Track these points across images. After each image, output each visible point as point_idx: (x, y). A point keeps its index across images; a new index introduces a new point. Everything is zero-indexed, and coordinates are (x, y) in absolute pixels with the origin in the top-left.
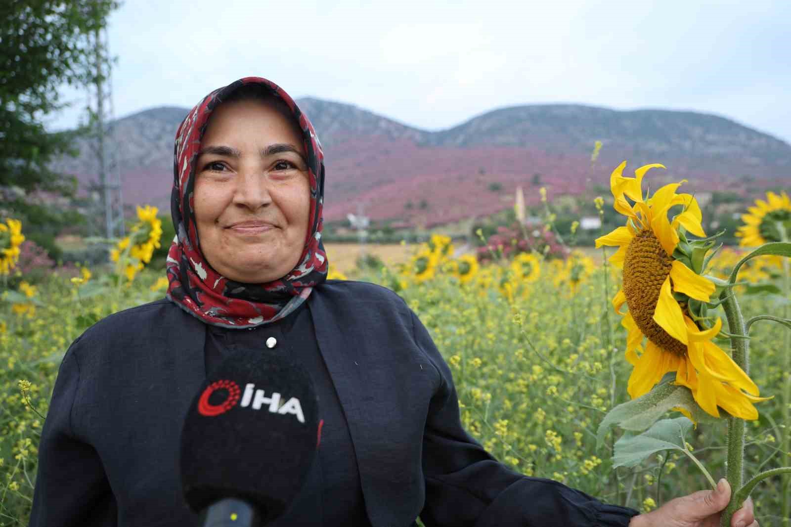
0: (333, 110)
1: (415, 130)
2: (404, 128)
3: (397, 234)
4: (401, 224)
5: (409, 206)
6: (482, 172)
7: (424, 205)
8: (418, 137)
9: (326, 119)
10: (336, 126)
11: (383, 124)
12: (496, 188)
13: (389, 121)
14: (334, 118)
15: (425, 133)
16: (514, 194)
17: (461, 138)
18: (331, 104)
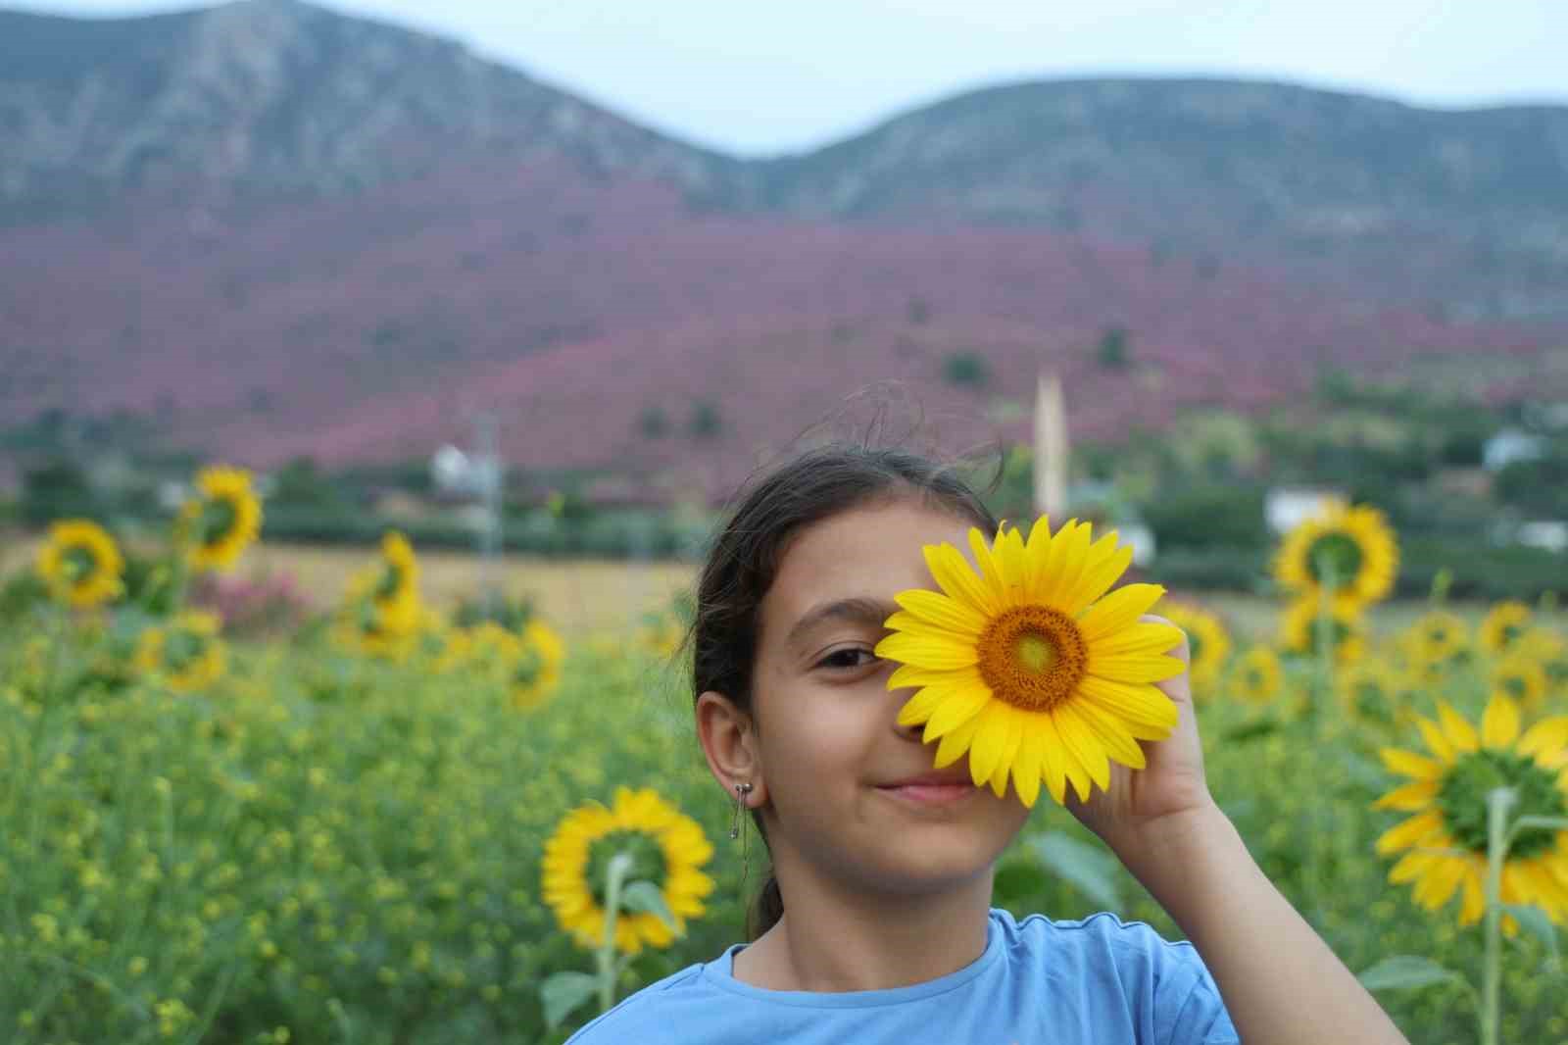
0: (381, 54)
1: (684, 149)
2: (644, 139)
3: (604, 527)
4: (616, 487)
5: (653, 426)
6: (920, 313)
7: (706, 426)
8: (694, 174)
9: (353, 86)
10: (389, 112)
11: (567, 120)
12: (966, 373)
13: (591, 112)
14: (383, 83)
15: (719, 163)
16: (1031, 399)
17: (848, 188)
18: (373, 29)
